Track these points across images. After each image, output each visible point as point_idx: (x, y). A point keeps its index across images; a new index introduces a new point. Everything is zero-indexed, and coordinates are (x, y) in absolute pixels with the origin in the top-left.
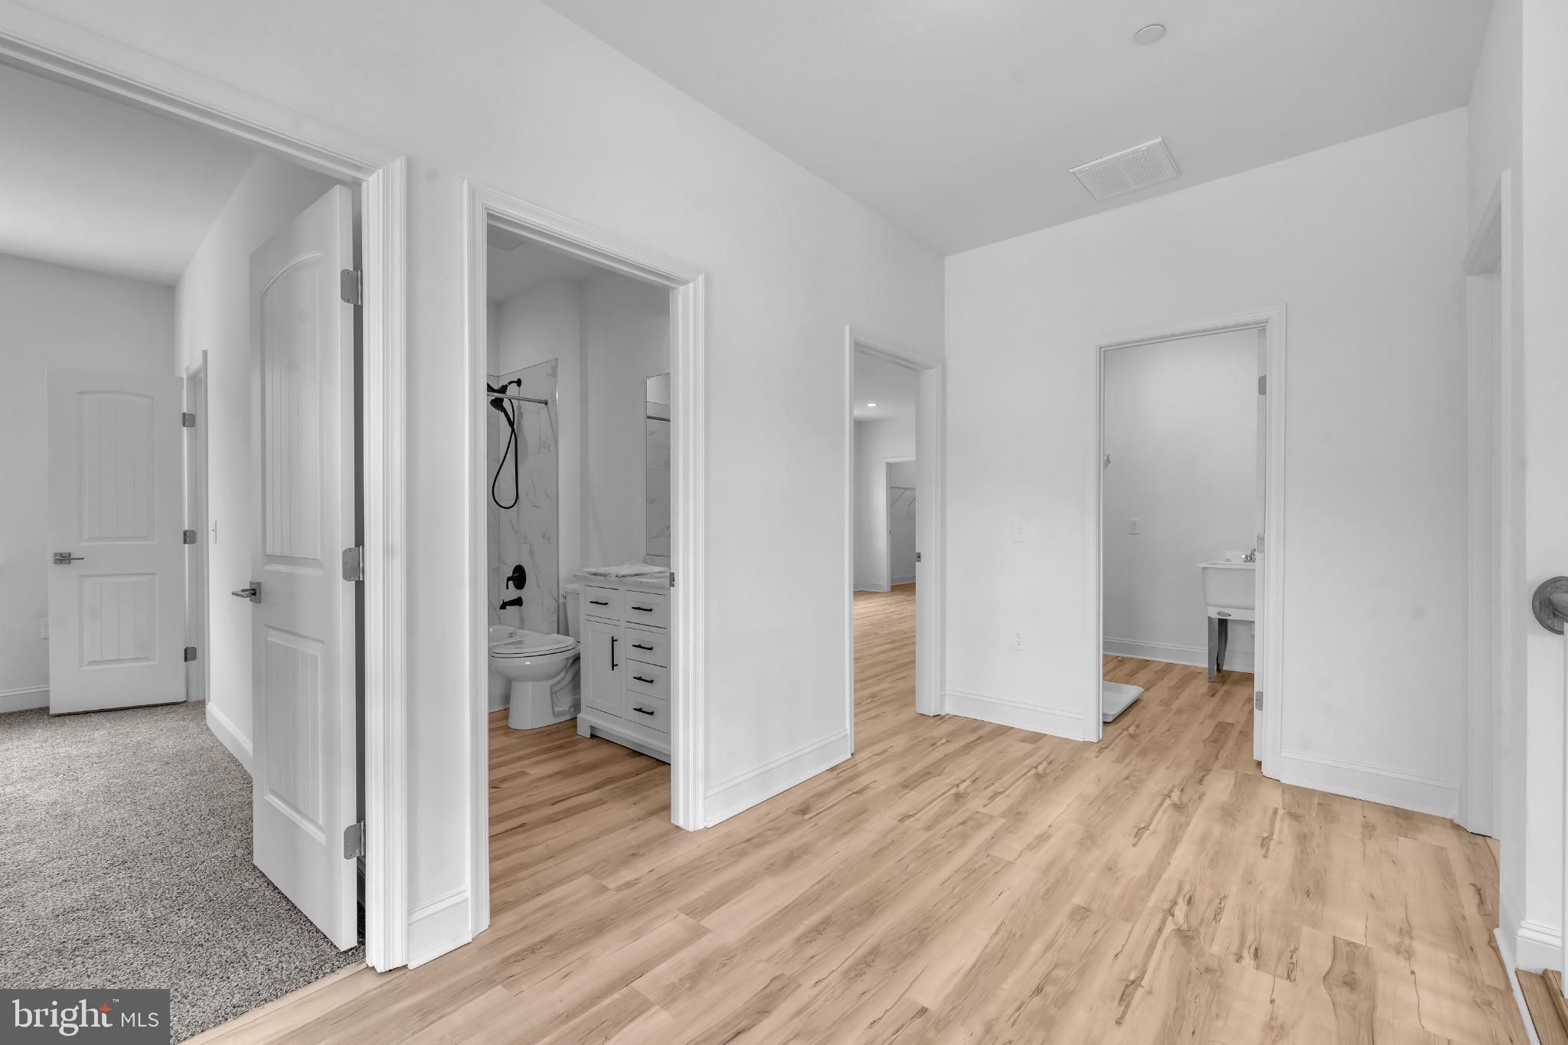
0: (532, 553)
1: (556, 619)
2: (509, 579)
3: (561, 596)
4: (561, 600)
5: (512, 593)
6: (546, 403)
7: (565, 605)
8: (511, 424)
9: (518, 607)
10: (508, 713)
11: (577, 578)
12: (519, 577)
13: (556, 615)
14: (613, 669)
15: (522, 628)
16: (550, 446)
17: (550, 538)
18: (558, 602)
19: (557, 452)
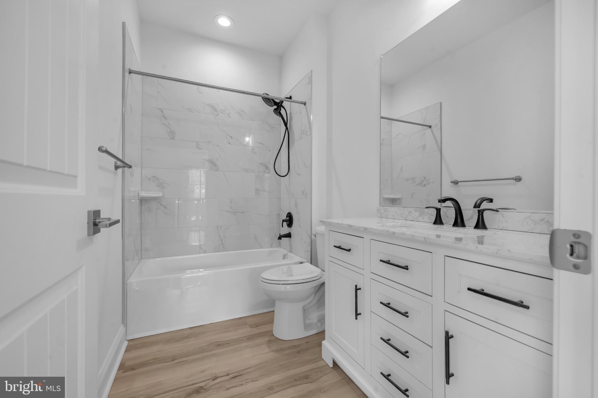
0: (296, 205)
1: (310, 250)
2: (283, 221)
3: (313, 235)
4: (313, 237)
5: (285, 230)
6: (305, 104)
7: (315, 240)
8: (286, 124)
9: (289, 238)
10: (273, 315)
11: (322, 222)
12: (289, 220)
13: (310, 247)
14: (356, 319)
15: (291, 252)
16: (308, 132)
17: (307, 194)
18: (311, 238)
19: (311, 135)
